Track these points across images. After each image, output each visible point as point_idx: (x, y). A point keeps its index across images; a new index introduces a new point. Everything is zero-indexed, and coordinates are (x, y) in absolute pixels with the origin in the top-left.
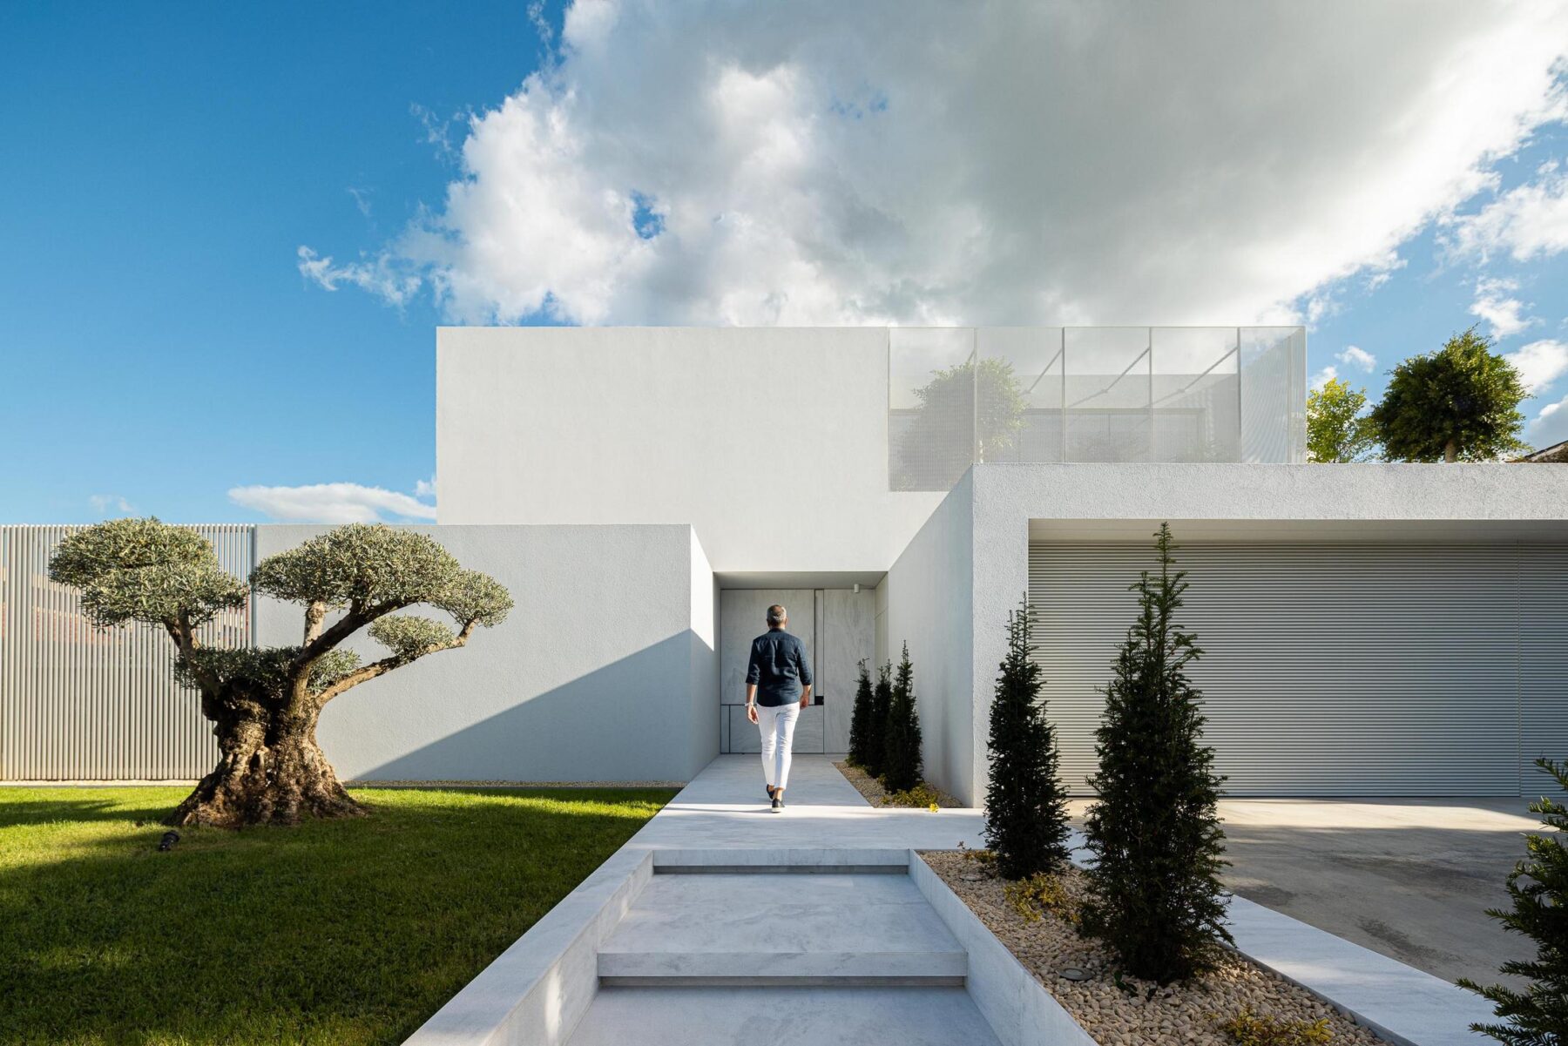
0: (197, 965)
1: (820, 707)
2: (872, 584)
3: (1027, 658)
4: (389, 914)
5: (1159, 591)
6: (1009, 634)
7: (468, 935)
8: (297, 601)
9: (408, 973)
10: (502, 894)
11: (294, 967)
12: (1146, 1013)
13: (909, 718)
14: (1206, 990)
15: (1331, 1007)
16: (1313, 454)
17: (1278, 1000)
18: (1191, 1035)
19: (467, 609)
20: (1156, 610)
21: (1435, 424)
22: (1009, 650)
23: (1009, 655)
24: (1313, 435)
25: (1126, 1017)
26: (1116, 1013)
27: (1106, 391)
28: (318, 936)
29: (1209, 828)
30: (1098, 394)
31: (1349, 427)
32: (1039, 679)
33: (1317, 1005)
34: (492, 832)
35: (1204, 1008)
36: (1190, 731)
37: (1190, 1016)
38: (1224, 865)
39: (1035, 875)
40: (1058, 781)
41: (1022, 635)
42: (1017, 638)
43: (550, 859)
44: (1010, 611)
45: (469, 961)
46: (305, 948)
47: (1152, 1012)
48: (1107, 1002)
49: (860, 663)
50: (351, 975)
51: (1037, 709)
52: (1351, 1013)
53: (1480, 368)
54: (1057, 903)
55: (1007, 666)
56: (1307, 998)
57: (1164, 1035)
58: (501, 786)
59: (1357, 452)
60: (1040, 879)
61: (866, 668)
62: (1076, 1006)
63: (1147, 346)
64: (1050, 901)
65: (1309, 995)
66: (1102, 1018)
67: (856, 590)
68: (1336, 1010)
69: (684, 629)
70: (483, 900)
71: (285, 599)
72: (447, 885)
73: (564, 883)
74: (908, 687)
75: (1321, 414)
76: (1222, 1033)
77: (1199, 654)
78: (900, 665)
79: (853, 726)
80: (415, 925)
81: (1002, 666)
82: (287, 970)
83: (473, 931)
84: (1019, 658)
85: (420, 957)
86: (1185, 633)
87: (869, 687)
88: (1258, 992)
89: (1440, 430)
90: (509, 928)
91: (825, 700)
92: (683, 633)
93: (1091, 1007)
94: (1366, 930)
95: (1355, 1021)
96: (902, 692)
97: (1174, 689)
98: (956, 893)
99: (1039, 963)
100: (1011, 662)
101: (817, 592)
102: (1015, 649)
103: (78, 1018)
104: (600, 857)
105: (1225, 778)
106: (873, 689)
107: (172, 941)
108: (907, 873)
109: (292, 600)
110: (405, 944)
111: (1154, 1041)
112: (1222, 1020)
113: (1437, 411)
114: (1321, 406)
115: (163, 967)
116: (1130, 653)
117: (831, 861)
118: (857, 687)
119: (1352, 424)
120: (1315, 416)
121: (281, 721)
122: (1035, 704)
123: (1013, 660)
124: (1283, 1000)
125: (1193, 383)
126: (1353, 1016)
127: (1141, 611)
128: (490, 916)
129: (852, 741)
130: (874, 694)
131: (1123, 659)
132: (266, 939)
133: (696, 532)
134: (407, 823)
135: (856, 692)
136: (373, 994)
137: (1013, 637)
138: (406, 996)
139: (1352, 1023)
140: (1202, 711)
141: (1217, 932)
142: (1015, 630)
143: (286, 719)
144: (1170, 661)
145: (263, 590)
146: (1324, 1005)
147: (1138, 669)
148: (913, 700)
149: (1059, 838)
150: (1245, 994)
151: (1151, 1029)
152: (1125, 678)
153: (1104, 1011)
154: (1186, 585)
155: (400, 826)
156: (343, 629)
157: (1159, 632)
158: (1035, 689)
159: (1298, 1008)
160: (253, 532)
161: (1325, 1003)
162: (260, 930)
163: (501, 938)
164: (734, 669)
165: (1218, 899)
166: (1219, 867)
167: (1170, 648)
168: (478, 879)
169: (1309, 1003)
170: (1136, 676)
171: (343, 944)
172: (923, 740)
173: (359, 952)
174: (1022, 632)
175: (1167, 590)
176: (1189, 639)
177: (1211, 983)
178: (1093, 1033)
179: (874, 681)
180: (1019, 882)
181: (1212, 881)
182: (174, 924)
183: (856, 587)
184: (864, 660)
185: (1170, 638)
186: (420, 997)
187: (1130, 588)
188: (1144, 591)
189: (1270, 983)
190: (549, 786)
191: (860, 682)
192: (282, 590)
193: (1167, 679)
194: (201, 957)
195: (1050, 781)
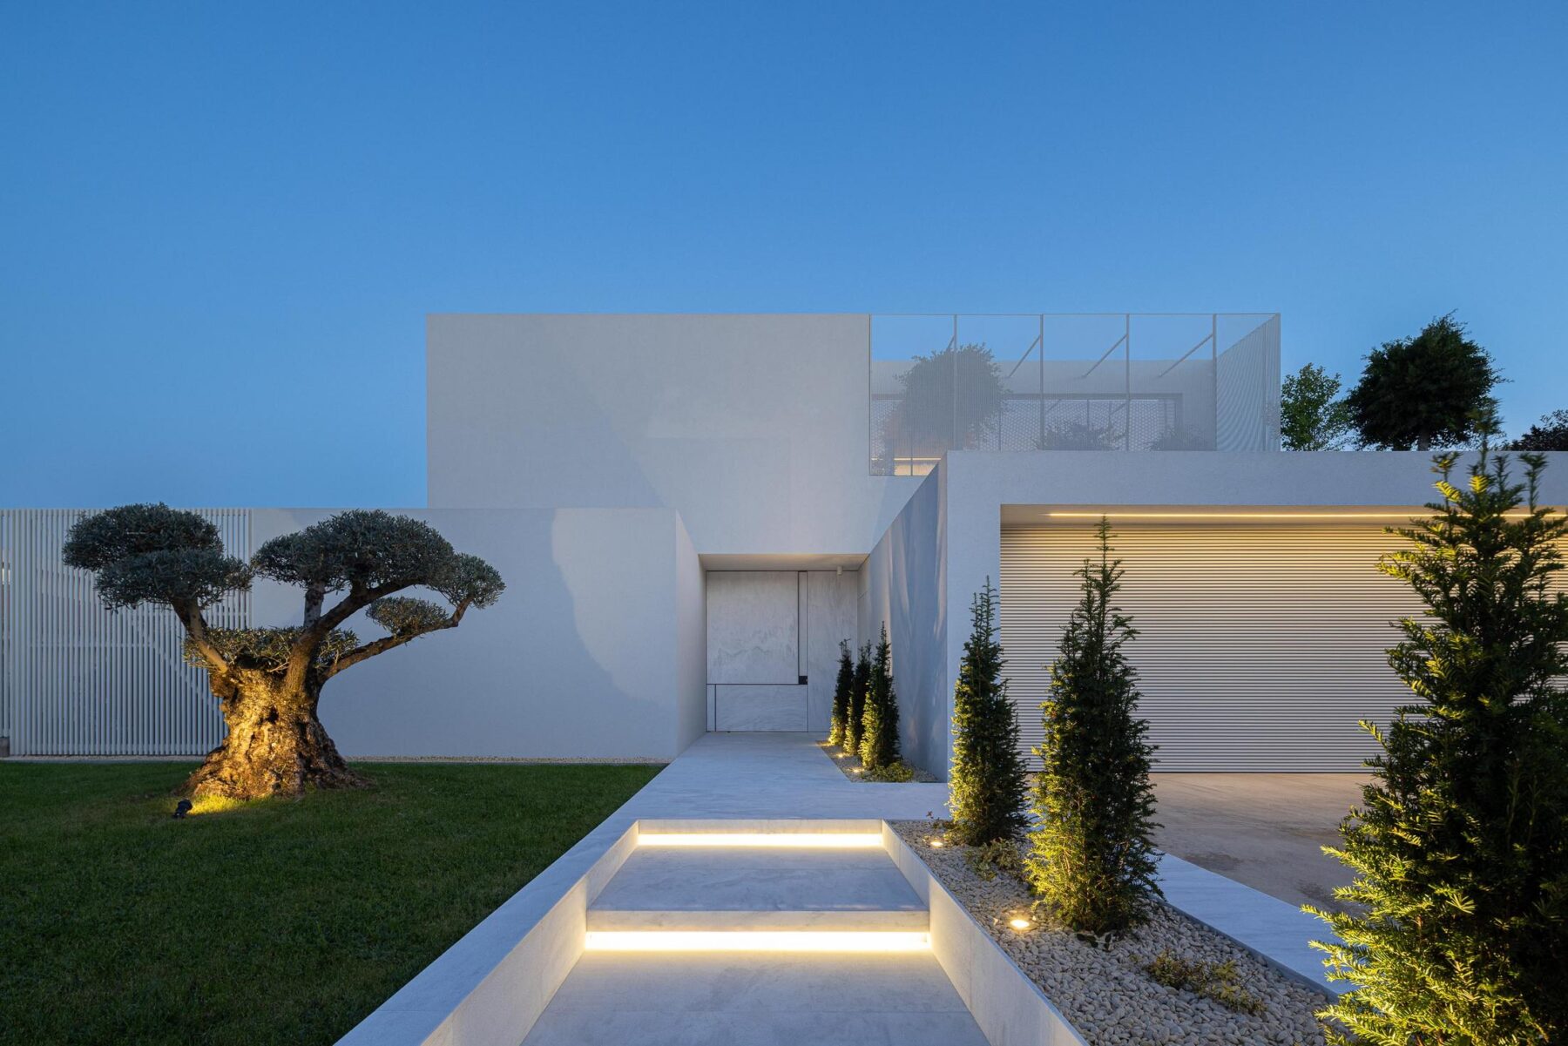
0: (222, 916)
1: (804, 686)
2: (855, 570)
3: (990, 637)
4: (394, 873)
5: (1099, 577)
6: (973, 616)
7: (467, 892)
8: (297, 584)
9: (414, 923)
10: (497, 857)
11: (310, 917)
12: (1079, 957)
13: (887, 696)
14: (1137, 938)
15: (1247, 953)
16: (1288, 439)
17: (1202, 947)
18: (1116, 974)
19: (460, 591)
20: (1096, 593)
21: (1411, 408)
22: (974, 631)
23: (972, 635)
24: (1287, 420)
25: (1061, 960)
26: (1053, 957)
27: (1084, 377)
28: (330, 892)
29: (1142, 793)
30: (1077, 379)
31: (1324, 412)
32: (1001, 658)
33: (1235, 951)
34: (487, 803)
35: (1133, 953)
36: (1126, 705)
37: (1118, 960)
38: (1156, 827)
39: (994, 841)
40: (1019, 753)
41: (985, 617)
42: (981, 620)
43: (541, 827)
44: (975, 594)
45: (468, 914)
46: (318, 902)
47: (1085, 956)
48: (1045, 948)
49: (842, 644)
50: (363, 925)
51: (999, 687)
52: (1263, 957)
53: (1454, 354)
54: (1012, 865)
55: (971, 646)
56: (1228, 945)
57: (1092, 975)
58: (493, 761)
59: (1332, 437)
60: (999, 845)
61: (849, 648)
62: (1016, 951)
63: (1124, 333)
64: (1006, 864)
65: (1229, 942)
66: (1039, 961)
67: (839, 573)
68: (1251, 955)
70: (479, 862)
71: (285, 581)
72: (445, 849)
73: (555, 848)
74: (886, 667)
75: (1296, 399)
76: (1144, 973)
77: (1135, 635)
78: (879, 645)
79: (836, 705)
80: (418, 883)
81: (967, 645)
82: (304, 920)
83: (472, 889)
84: (983, 638)
85: (424, 910)
86: (1122, 615)
87: (852, 667)
88: (1184, 941)
90: (504, 886)
91: (809, 680)
93: (1030, 952)
94: (1304, 893)
95: (1267, 964)
96: (881, 671)
97: (1113, 666)
98: (921, 857)
99: (990, 917)
100: (975, 642)
101: (801, 573)
102: (979, 630)
103: (121, 958)
104: (588, 826)
105: (1156, 747)
106: (854, 669)
107: (197, 895)
109: (292, 582)
110: (410, 899)
111: (1083, 979)
112: (1146, 963)
114: (1296, 391)
115: (192, 917)
116: (1073, 633)
118: (839, 667)
119: (1327, 409)
120: (1291, 401)
122: (997, 682)
123: (977, 640)
124: (1206, 948)
125: (1170, 369)
126: (1265, 960)
127: (1084, 595)
128: (487, 876)
130: (855, 673)
131: (1067, 639)
132: (283, 895)
133: (682, 515)
134: (405, 794)
135: (838, 672)
136: (384, 940)
137: (977, 618)
138: (414, 943)
139: (1263, 965)
140: (1138, 687)
141: (1148, 887)
142: (979, 612)
144: (1108, 641)
145: (264, 572)
146: (1241, 951)
147: (1081, 648)
148: (891, 679)
149: (1020, 807)
150: (1172, 942)
151: (1082, 970)
152: (1068, 656)
153: (1042, 955)
154: (1123, 572)
155: (398, 797)
156: (344, 611)
157: (1099, 614)
158: (997, 667)
159: (1218, 954)
161: (1243, 949)
162: (276, 886)
163: (498, 895)
164: (720, 649)
165: (1149, 858)
166: (1152, 828)
167: (1109, 629)
168: (475, 844)
169: (1228, 949)
170: (1079, 655)
171: (353, 899)
172: (900, 718)
173: (368, 905)
174: (984, 614)
175: (1106, 576)
176: (1126, 620)
177: (1142, 933)
178: (1029, 972)
179: (856, 661)
180: (980, 848)
181: (1145, 842)
182: (197, 882)
183: (839, 570)
184: (845, 640)
185: (1109, 620)
186: (426, 944)
187: (1074, 574)
188: (1086, 577)
189: (1197, 933)
190: (540, 761)
191: (842, 662)
192: (283, 573)
193: (1106, 658)
194: (225, 909)
195: (1012, 754)
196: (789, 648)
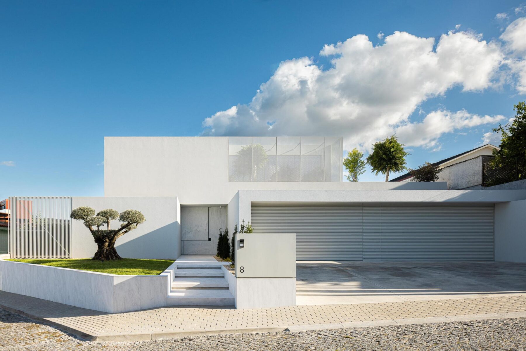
1: (210, 241)
2: (225, 207)
13: (228, 243)
21: (382, 162)
27: (293, 150)
30: (291, 150)
49: (220, 230)
53: (393, 147)
63: (300, 142)
67: (220, 208)
69: (175, 221)
79: (218, 246)
89: (383, 164)
91: (211, 239)
92: (175, 222)
101: (209, 208)
108: (221, 269)
113: (381, 159)
117: (208, 267)
118: (219, 235)
121: (111, 243)
125: (319, 147)
129: (218, 250)
133: (179, 199)
143: (112, 242)
148: (229, 239)
160: (71, 198)
164: (185, 230)
183: (220, 207)
184: (221, 228)
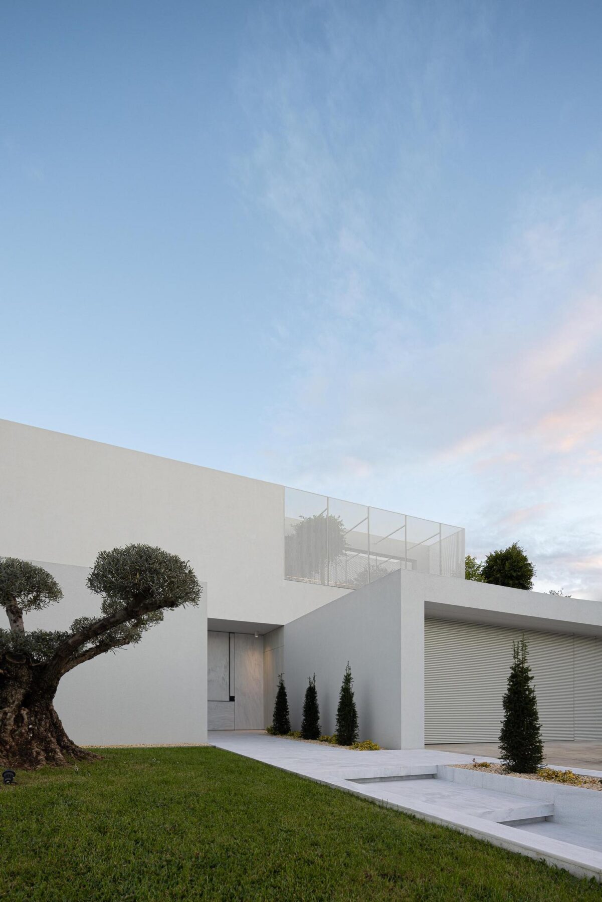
1: (233, 702)
2: (264, 634)
32: (530, 674)
49: (279, 676)
91: (235, 699)
101: (231, 634)
108: (435, 778)
118: (277, 690)
183: (256, 633)
196: (223, 679)
